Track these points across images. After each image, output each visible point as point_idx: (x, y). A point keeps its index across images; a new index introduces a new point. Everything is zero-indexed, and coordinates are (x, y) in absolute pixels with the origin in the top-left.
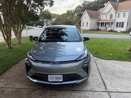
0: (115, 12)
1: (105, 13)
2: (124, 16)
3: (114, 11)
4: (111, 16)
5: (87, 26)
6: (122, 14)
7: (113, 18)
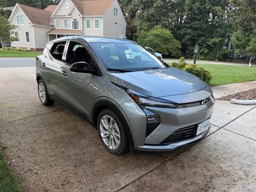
0: (82, 16)
1: (63, 17)
2: (97, 26)
3: (79, 15)
4: (75, 24)
5: (28, 40)
6: (93, 22)
7: (80, 28)
